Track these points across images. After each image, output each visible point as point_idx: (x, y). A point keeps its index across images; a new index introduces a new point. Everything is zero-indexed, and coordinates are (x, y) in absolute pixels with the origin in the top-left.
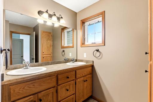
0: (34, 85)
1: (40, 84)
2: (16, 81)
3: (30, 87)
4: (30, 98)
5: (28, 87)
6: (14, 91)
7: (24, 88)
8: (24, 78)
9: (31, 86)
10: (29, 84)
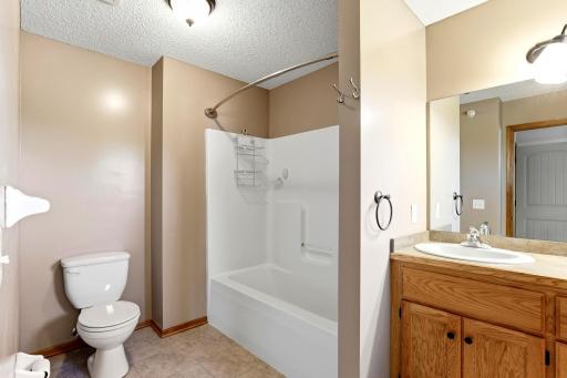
0: (450, 288)
1: (470, 293)
2: (411, 260)
3: (441, 289)
4: (440, 316)
5: (436, 285)
6: (409, 280)
7: (426, 283)
8: (427, 260)
9: (445, 287)
10: (439, 280)
